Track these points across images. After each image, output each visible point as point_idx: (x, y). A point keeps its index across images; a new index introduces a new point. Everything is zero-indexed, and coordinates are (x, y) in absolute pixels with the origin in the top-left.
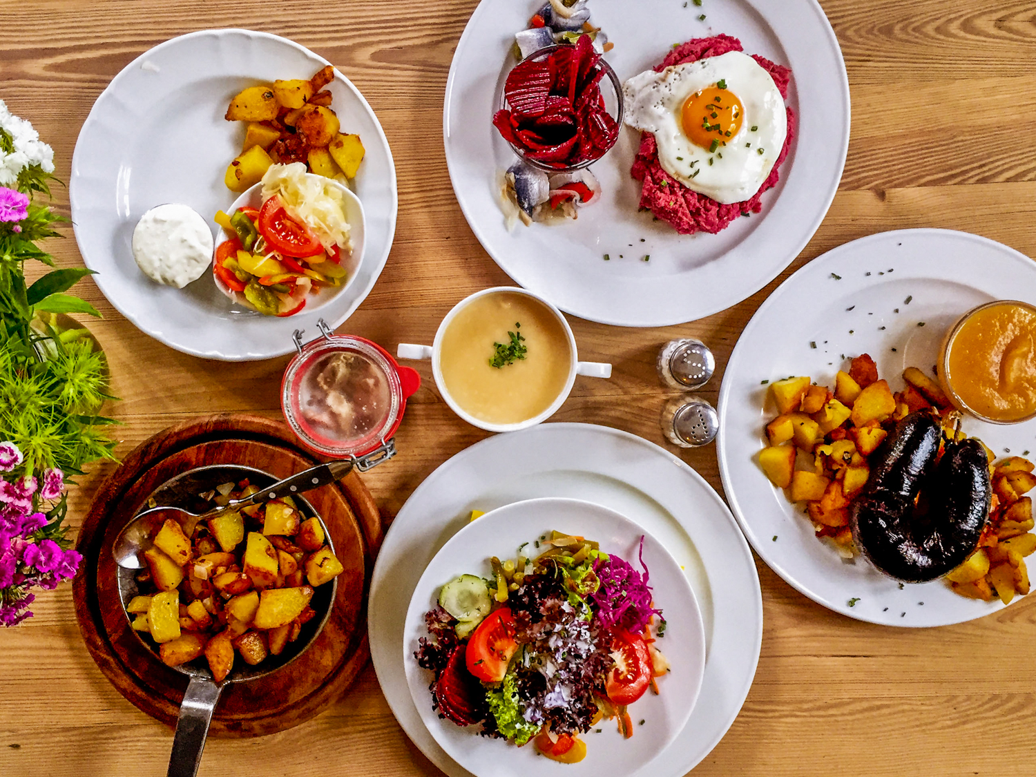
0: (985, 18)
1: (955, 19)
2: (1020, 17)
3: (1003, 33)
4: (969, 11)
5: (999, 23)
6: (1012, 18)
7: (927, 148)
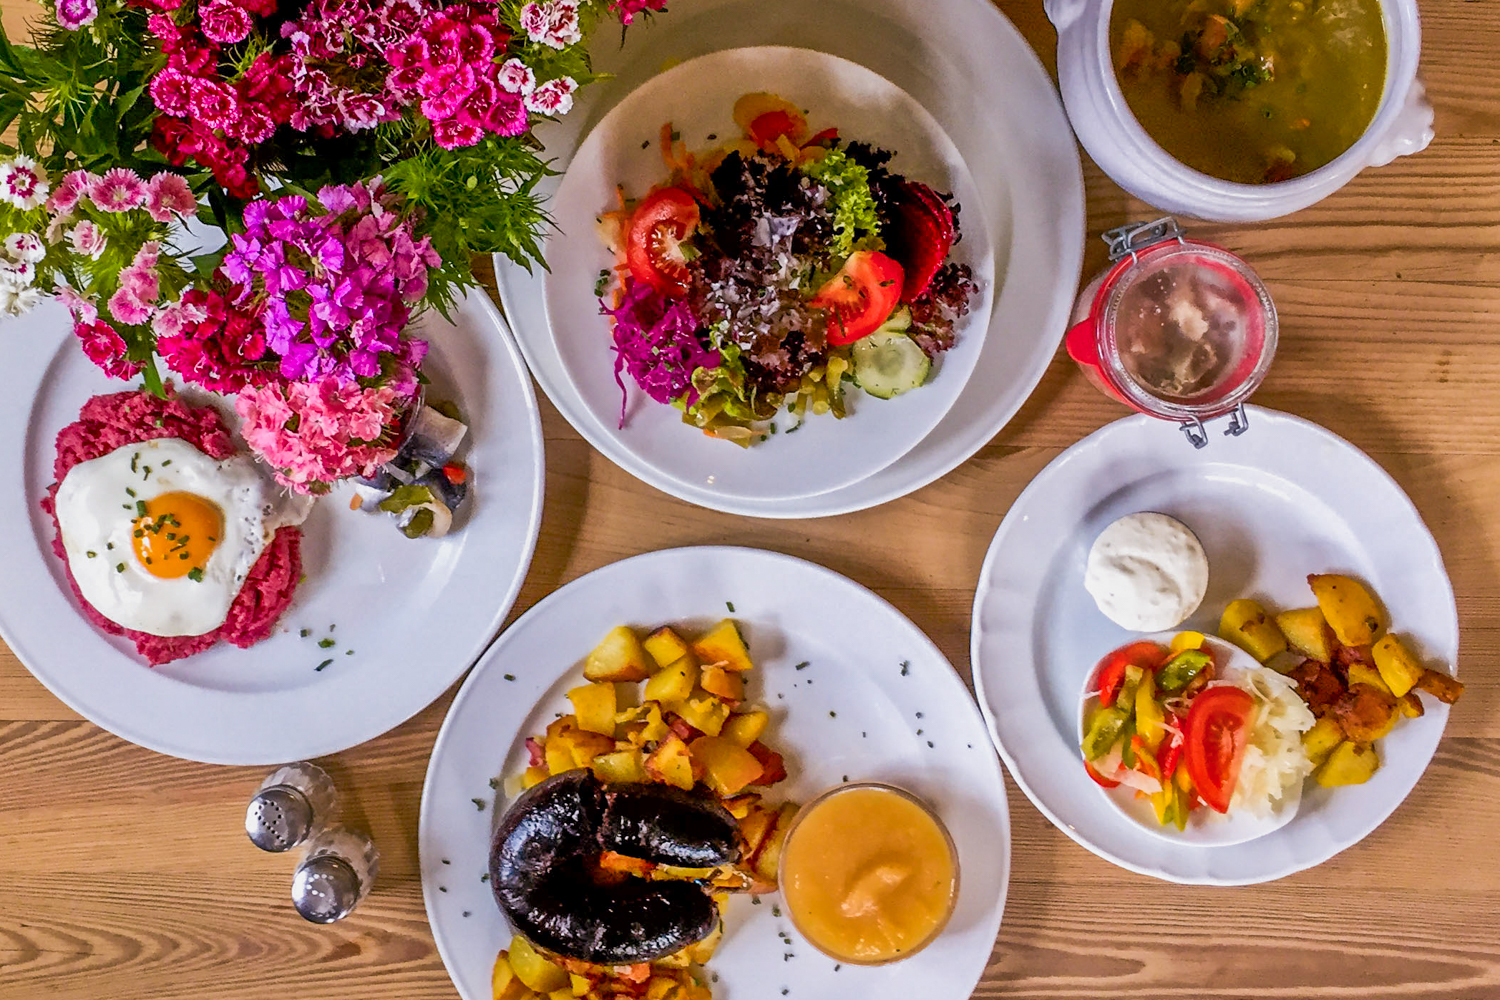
0: (108, 958)
1: (148, 960)
2: (55, 958)
3: (83, 936)
4: (129, 971)
5: (85, 950)
6: (67, 956)
7: (194, 776)
